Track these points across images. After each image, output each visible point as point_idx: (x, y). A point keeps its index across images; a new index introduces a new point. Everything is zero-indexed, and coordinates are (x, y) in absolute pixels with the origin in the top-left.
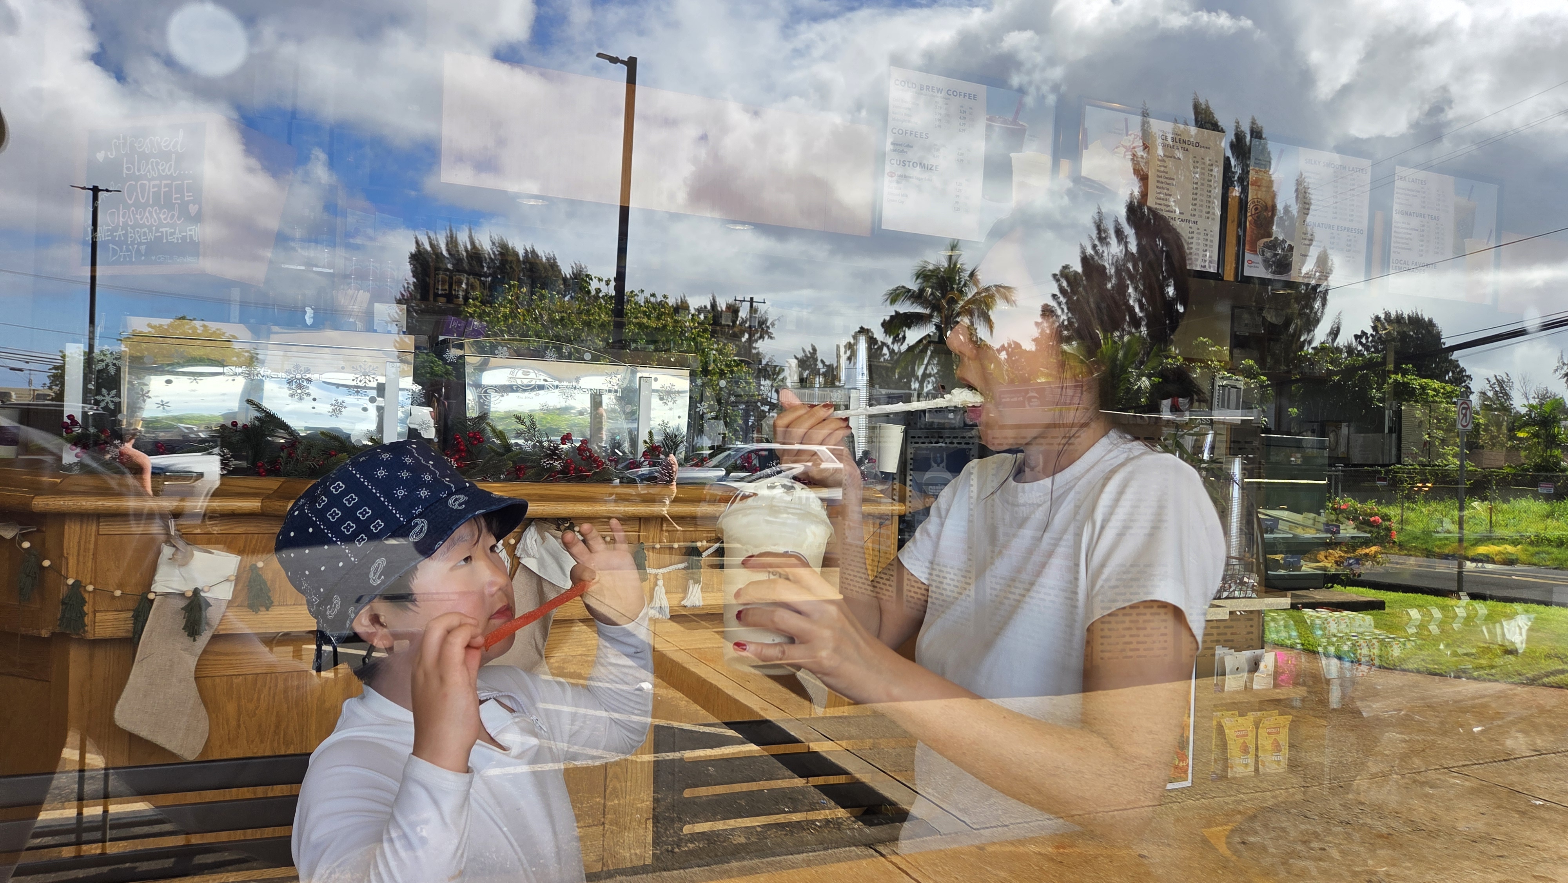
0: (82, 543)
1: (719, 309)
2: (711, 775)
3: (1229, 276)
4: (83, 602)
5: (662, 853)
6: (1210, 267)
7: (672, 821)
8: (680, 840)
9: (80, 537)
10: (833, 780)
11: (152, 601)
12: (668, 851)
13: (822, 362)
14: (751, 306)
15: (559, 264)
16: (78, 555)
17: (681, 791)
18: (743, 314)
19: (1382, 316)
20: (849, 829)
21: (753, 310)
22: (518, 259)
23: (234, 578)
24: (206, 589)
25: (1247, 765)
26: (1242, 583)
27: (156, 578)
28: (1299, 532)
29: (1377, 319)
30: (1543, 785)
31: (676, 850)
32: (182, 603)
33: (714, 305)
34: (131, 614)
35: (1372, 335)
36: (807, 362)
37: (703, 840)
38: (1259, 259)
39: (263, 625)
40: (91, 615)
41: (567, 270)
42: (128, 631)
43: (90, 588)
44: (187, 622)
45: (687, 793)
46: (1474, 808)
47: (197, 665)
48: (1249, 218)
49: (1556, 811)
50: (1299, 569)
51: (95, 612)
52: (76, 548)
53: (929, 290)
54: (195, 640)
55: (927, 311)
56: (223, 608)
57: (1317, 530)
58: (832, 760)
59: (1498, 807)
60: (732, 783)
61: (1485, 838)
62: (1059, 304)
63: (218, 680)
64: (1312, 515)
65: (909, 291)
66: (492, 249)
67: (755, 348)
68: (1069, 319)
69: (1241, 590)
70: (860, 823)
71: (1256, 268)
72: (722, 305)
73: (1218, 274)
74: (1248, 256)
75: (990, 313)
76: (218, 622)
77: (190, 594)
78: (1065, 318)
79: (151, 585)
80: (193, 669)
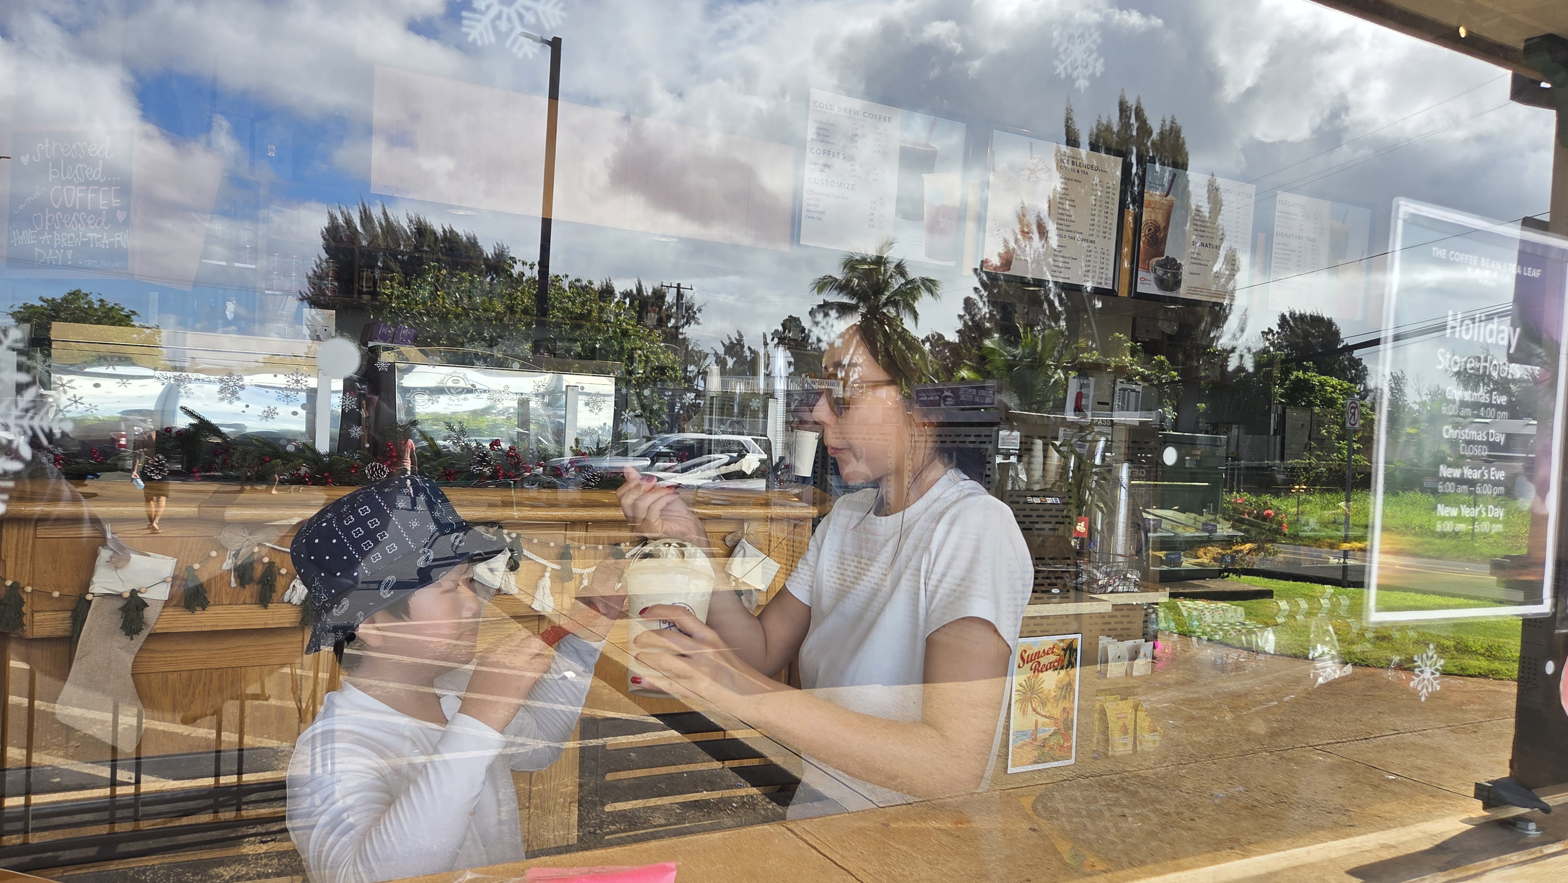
0: (20, 545)
1: (645, 294)
2: (633, 761)
3: (1123, 292)
4: (22, 603)
5: (584, 835)
6: (1106, 284)
7: (595, 804)
8: (602, 822)
9: (18, 540)
10: (746, 763)
11: (90, 602)
12: (590, 833)
13: (749, 348)
14: (678, 291)
15: (480, 244)
16: (16, 558)
17: (603, 776)
18: (670, 298)
19: (1287, 315)
20: (764, 809)
21: (679, 296)
22: (436, 238)
23: (170, 579)
24: (143, 590)
25: (1125, 744)
26: (1126, 578)
27: (94, 579)
28: (1180, 530)
29: (1283, 317)
30: (1397, 761)
31: (598, 831)
32: (120, 604)
33: (639, 290)
34: (69, 614)
35: (1277, 332)
36: (734, 348)
37: (624, 822)
38: (1151, 276)
39: (199, 624)
40: (29, 615)
41: (489, 251)
42: (66, 630)
43: (29, 589)
44: (124, 622)
45: (609, 777)
46: (1333, 782)
47: (134, 662)
48: (1143, 239)
49: (1406, 784)
50: (1180, 564)
51: (33, 613)
52: (14, 550)
53: (856, 281)
54: (132, 639)
55: (854, 302)
56: (160, 609)
57: (1197, 529)
58: (750, 745)
59: (1354, 782)
60: (652, 767)
61: (1340, 810)
62: (981, 297)
63: (153, 676)
64: (1193, 515)
65: (836, 280)
66: (409, 226)
67: (682, 334)
68: (990, 313)
69: (1124, 585)
70: (774, 804)
71: (1148, 285)
72: (648, 290)
73: (1113, 290)
74: (1141, 274)
75: (916, 305)
76: (154, 621)
77: (127, 595)
78: (987, 311)
79: (89, 586)
80: (130, 666)
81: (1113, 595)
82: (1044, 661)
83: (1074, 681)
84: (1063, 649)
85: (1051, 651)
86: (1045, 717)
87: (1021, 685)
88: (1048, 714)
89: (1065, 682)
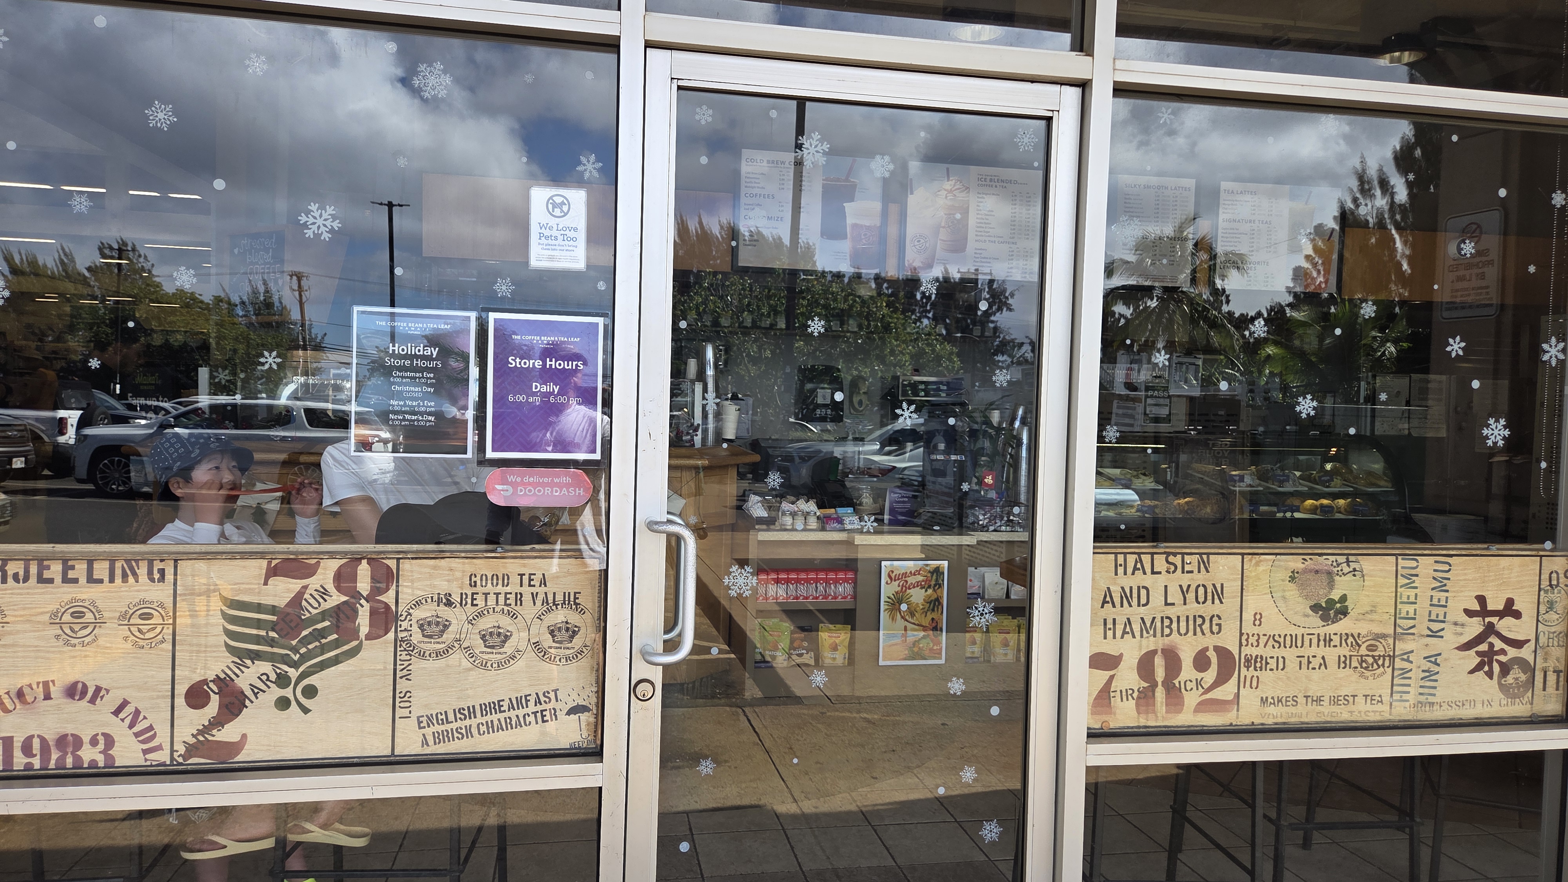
1: (952, 280)
33: (947, 276)
62: (1315, 265)
72: (955, 276)
81: (994, 533)
82: (912, 580)
83: (942, 597)
84: (930, 572)
85: (917, 573)
86: (914, 624)
87: (889, 598)
88: (917, 622)
89: (933, 598)
